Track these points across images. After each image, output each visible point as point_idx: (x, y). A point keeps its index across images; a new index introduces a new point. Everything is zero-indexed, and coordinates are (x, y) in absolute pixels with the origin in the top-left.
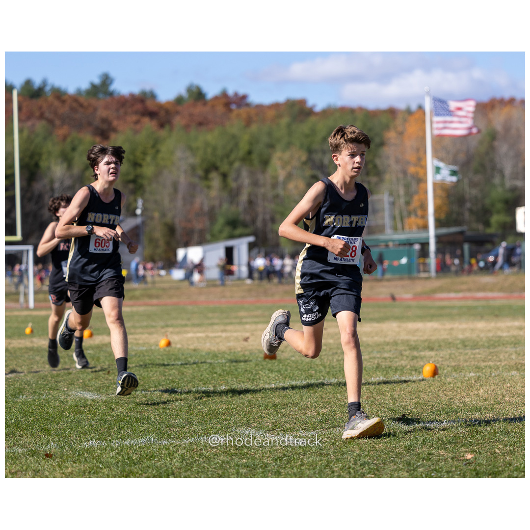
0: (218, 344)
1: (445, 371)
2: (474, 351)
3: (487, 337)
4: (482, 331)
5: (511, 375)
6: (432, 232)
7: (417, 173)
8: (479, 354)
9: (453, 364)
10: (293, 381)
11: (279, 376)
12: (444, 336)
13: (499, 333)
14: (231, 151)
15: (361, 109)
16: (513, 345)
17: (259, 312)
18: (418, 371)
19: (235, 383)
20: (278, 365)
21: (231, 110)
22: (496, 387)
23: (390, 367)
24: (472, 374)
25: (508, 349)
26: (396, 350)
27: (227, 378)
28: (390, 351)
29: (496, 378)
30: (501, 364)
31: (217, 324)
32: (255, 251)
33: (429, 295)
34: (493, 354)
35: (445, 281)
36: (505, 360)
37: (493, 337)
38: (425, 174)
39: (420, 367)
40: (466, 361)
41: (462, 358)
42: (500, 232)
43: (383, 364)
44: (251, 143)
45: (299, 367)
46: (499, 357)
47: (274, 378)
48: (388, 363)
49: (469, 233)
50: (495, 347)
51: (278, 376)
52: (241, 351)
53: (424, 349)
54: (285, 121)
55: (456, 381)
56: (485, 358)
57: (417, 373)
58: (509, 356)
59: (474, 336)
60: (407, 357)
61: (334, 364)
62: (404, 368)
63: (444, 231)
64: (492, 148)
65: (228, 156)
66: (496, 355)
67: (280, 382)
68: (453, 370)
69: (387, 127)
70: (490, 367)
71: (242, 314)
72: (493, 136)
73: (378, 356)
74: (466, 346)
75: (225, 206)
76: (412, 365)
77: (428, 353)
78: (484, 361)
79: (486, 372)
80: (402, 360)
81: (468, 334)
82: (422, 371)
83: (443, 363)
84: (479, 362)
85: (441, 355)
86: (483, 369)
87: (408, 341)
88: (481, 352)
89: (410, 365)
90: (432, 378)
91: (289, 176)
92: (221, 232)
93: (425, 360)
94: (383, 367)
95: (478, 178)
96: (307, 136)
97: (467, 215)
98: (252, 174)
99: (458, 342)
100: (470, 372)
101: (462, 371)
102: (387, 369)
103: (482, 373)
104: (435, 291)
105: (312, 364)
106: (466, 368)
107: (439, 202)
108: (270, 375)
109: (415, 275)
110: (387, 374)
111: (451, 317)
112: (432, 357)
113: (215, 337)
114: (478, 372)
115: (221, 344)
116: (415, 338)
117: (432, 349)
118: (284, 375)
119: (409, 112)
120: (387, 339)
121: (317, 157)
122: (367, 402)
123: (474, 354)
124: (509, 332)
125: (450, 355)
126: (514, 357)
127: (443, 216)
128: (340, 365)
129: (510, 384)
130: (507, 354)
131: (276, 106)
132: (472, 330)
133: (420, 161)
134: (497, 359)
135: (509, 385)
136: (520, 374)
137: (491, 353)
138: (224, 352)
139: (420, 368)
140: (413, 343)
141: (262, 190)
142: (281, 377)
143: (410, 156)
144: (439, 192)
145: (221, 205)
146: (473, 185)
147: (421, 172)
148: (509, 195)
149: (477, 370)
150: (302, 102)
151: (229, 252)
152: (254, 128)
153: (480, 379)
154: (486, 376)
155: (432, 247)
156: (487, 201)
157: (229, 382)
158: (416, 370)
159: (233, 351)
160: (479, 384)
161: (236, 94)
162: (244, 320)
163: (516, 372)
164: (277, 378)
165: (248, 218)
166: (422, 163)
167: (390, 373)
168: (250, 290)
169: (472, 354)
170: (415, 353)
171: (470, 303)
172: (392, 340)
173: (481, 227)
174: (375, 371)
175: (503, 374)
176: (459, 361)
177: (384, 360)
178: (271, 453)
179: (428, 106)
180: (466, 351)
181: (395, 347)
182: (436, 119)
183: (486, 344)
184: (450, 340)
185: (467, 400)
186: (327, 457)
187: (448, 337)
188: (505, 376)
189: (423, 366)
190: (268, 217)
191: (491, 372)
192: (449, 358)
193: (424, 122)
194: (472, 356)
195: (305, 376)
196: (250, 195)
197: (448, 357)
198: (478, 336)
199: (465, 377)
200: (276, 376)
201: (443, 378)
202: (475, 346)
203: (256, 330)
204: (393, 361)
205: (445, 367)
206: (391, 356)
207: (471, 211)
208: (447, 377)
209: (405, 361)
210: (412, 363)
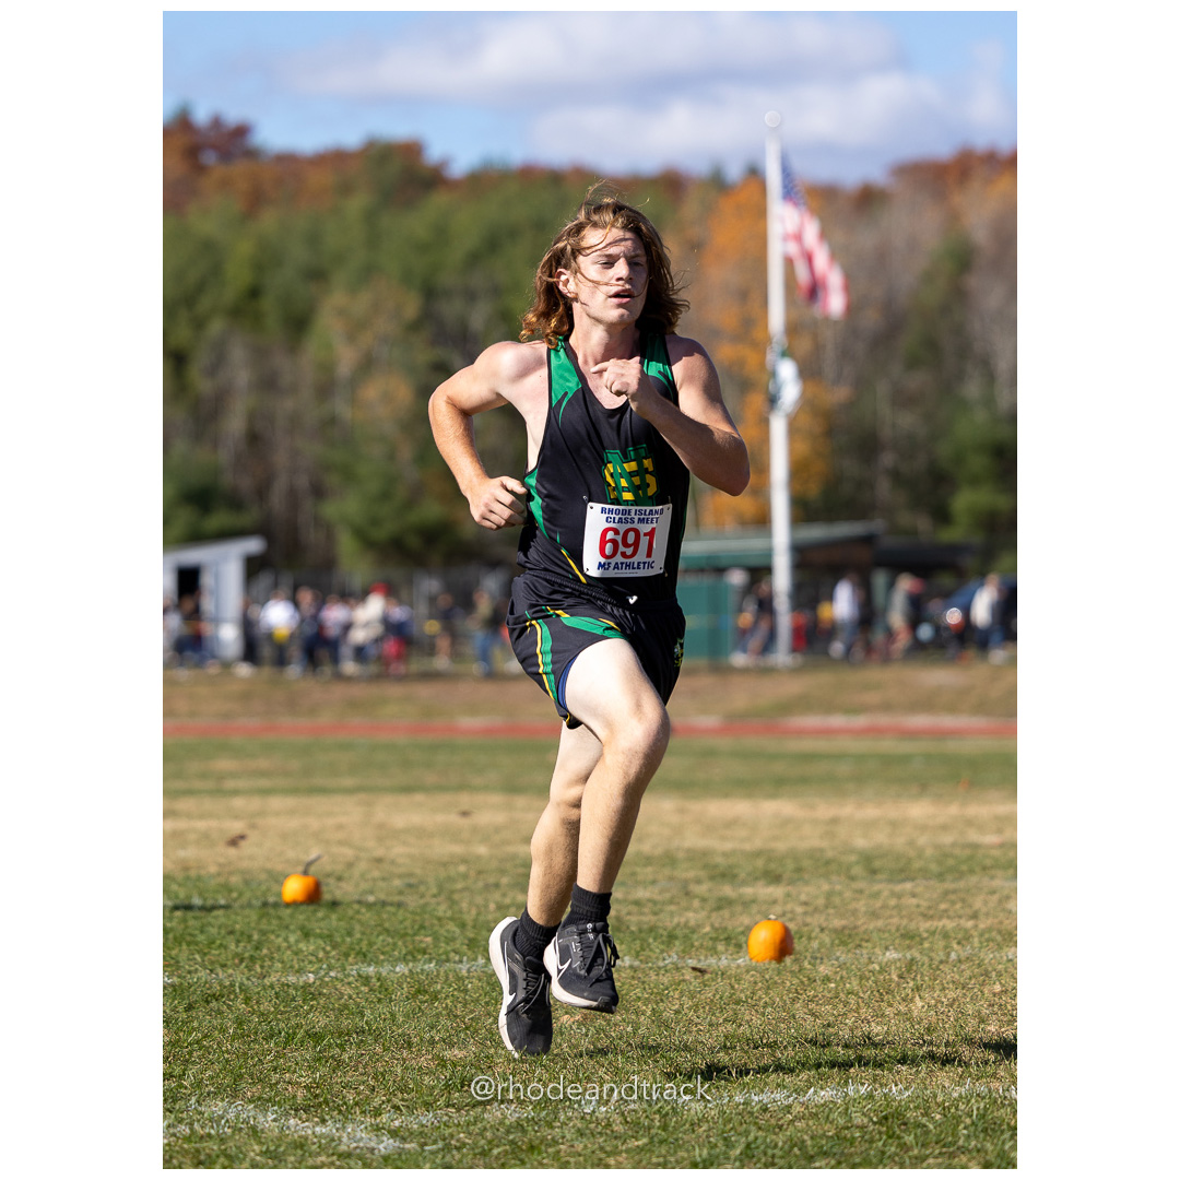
1: (814, 944)
2: (898, 888)
3: (937, 847)
4: (923, 828)
5: (1004, 959)
6: (781, 534)
7: (741, 363)
8: (914, 895)
9: (837, 923)
10: (369, 965)
11: (328, 948)
12: (810, 839)
13: (974, 836)
14: (200, 288)
15: (580, 173)
17: (272, 762)
18: (734, 942)
19: (197, 967)
21: (201, 169)
22: (959, 992)
23: (652, 929)
24: (891, 955)
25: (997, 883)
26: (671, 878)
27: (174, 953)
28: (654, 882)
29: (963, 967)
30: (976, 927)
32: (265, 580)
33: (769, 719)
34: (953, 897)
35: (818, 681)
36: (987, 914)
37: (954, 845)
39: (740, 930)
40: (874, 915)
41: (861, 906)
42: (977, 539)
44: (258, 266)
45: (387, 925)
46: (971, 906)
47: (312, 955)
48: (648, 919)
49: (889, 542)
50: (961, 875)
51: (324, 949)
52: (219, 874)
53: (754, 878)
54: (357, 204)
55: (844, 973)
56: (929, 908)
57: (731, 948)
58: (1000, 901)
59: (900, 842)
60: (704, 900)
62: (693, 931)
63: (816, 533)
64: (958, 295)
65: (190, 301)
66: (963, 900)
67: (330, 968)
68: (837, 942)
70: (945, 935)
71: (224, 764)
72: (963, 260)
74: (874, 872)
76: (717, 925)
77: (766, 891)
78: (925, 916)
79: (931, 949)
80: (688, 908)
81: (881, 838)
82: (746, 942)
83: (808, 919)
84: (911, 920)
85: (803, 897)
86: (923, 940)
87: (705, 853)
88: (919, 890)
89: (712, 926)
90: (774, 965)
91: (367, 365)
93: (754, 908)
95: (918, 381)
96: (423, 248)
97: (884, 489)
98: (259, 354)
99: (853, 858)
100: (887, 948)
101: (864, 944)
102: (643, 935)
103: (921, 952)
104: (788, 707)
105: (427, 916)
106: (874, 936)
107: (804, 448)
108: (302, 946)
110: (643, 949)
111: (833, 785)
112: (775, 902)
114: (909, 948)
116: (728, 846)
117: (775, 879)
118: (344, 948)
119: (717, 183)
121: (451, 309)
123: (899, 896)
125: (829, 895)
127: (814, 490)
129: (1003, 985)
130: (995, 898)
131: (335, 159)
132: (894, 825)
134: (969, 911)
135: (997, 988)
137: (946, 893)
139: (743, 933)
140: (719, 860)
141: (286, 405)
142: (334, 953)
143: (722, 313)
146: (902, 400)
147: (752, 359)
149: (907, 941)
150: (411, 150)
151: (189, 581)
152: (269, 220)
153: (914, 968)
154: (932, 960)
156: (944, 450)
157: (182, 962)
158: (728, 939)
159: (193, 873)
160: (911, 984)
161: (217, 123)
162: (230, 784)
164: (321, 955)
165: (246, 484)
167: (654, 946)
168: (246, 697)
169: (893, 894)
170: (727, 890)
171: (888, 745)
172: (659, 851)
173: (923, 524)
175: (982, 955)
176: (854, 912)
177: (634, 909)
180: (876, 887)
181: (667, 871)
183: (934, 868)
184: (830, 854)
185: (877, 1029)
187: (824, 844)
188: (986, 961)
189: (747, 931)
190: (303, 482)
191: (946, 948)
192: (827, 907)
193: (761, 212)
194: (893, 902)
195: (404, 950)
196: (252, 417)
197: (821, 901)
198: (911, 843)
199: (870, 961)
200: (317, 948)
201: (806, 964)
202: (902, 871)
203: (262, 813)
204: (661, 911)
205: (812, 931)
206: (657, 897)
207: (896, 476)
208: (818, 961)
209: (696, 911)
210: (716, 919)
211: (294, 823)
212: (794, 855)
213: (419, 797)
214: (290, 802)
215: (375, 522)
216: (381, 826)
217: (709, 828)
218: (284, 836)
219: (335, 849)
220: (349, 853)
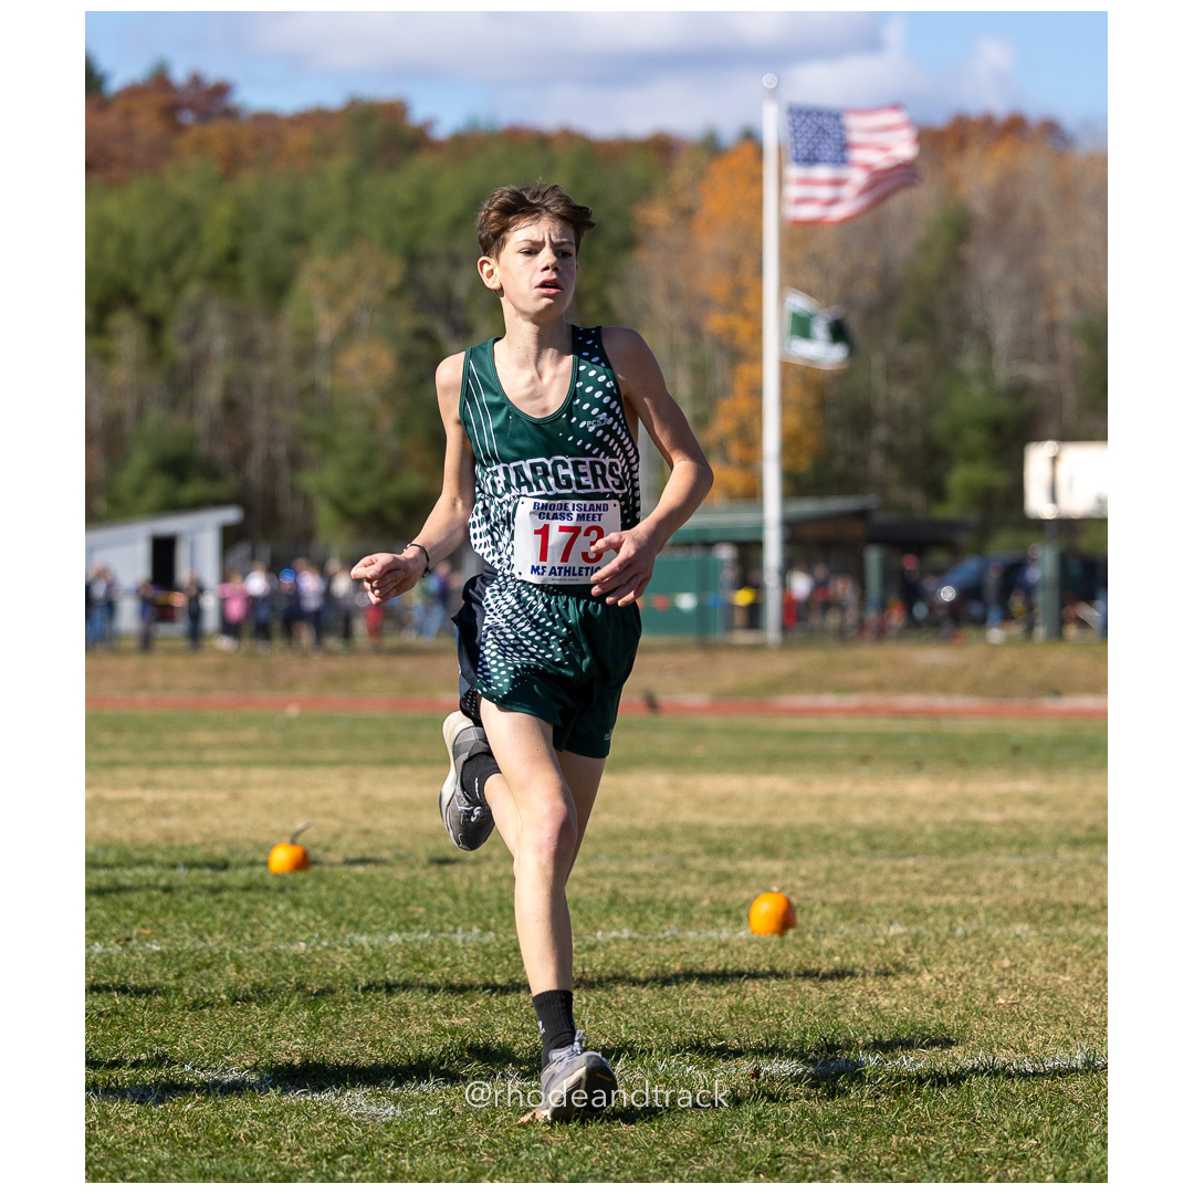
0: (132, 821)
1: (817, 918)
2: (900, 864)
3: (938, 824)
4: (922, 805)
5: (1012, 935)
6: (772, 509)
7: (732, 333)
8: (916, 871)
9: (839, 898)
10: (362, 934)
11: (319, 918)
12: (807, 815)
13: (974, 814)
14: (178, 249)
15: (568, 136)
16: (1015, 849)
17: (250, 734)
18: (734, 915)
19: (186, 935)
20: (315, 887)
21: (179, 129)
22: (967, 967)
23: (649, 902)
24: (896, 929)
25: (1001, 860)
26: (667, 852)
27: (161, 921)
28: (649, 856)
29: (970, 941)
30: (981, 903)
31: (126, 764)
32: (242, 551)
33: (757, 697)
34: (956, 873)
35: (807, 658)
36: (992, 891)
37: (955, 822)
38: (757, 335)
39: (739, 903)
40: (876, 890)
41: (863, 881)
42: (973, 517)
43: (631, 893)
44: (237, 230)
45: (378, 895)
46: (975, 882)
47: (303, 924)
48: (643, 892)
49: (882, 517)
50: (963, 851)
51: (315, 919)
52: (203, 844)
53: (751, 852)
54: (338, 166)
55: (849, 947)
56: (932, 884)
57: (732, 923)
58: (1005, 878)
59: (899, 818)
60: (701, 874)
61: (483, 889)
62: (692, 905)
63: (808, 507)
64: (956, 265)
65: (166, 264)
66: (967, 877)
67: (322, 936)
68: (839, 916)
69: (645, 192)
70: (950, 910)
71: (203, 736)
72: (960, 229)
73: (614, 867)
74: (874, 848)
75: (155, 414)
76: (716, 897)
77: (763, 865)
78: (929, 892)
79: (936, 924)
80: (686, 882)
81: (879, 814)
82: (748, 916)
83: (809, 894)
84: (914, 895)
85: (803, 872)
86: (927, 916)
87: (700, 828)
88: (922, 865)
89: (711, 899)
90: (776, 938)
91: (349, 331)
92: (139, 490)
93: (753, 883)
94: (631, 900)
95: (914, 352)
96: (406, 212)
97: (877, 462)
98: (238, 319)
99: (852, 834)
100: (891, 922)
101: (868, 918)
102: (642, 907)
103: (927, 927)
104: (776, 686)
105: (418, 887)
106: (878, 911)
107: (795, 421)
108: (292, 915)
109: (718, 636)
110: (641, 921)
111: (827, 762)
112: (774, 877)
113: (124, 802)
114: (914, 922)
115: (141, 822)
116: (723, 821)
117: (769, 852)
118: (334, 918)
119: (711, 147)
120: (640, 822)
121: (434, 275)
122: (585, 1001)
123: (902, 871)
124: (1001, 809)
125: (830, 870)
126: (1019, 881)
127: (804, 464)
128: (501, 891)
129: (1012, 961)
130: (1000, 875)
131: (316, 119)
132: (894, 802)
133: (744, 300)
134: (973, 888)
135: (1006, 963)
136: (1038, 930)
137: (948, 871)
138: (150, 846)
139: (743, 906)
140: (716, 835)
141: (266, 372)
142: (325, 922)
143: (713, 282)
144: (795, 392)
145: (140, 413)
146: (899, 372)
147: (744, 329)
148: (1004, 407)
149: (912, 916)
150: (394, 112)
151: (164, 552)
152: (247, 182)
153: (920, 942)
154: (937, 935)
155: (773, 555)
156: (940, 424)
157: (169, 932)
158: (728, 912)
159: (177, 843)
160: (918, 958)
161: (196, 81)
162: (209, 756)
163: (1026, 927)
164: (312, 924)
165: (222, 452)
166: (750, 304)
167: (652, 918)
168: (222, 670)
169: (895, 870)
170: (724, 864)
171: (881, 724)
172: (653, 825)
173: (916, 499)
174: (606, 910)
175: (989, 930)
176: (856, 888)
177: (630, 882)
178: (301, 1142)
179: (772, 130)
180: (878, 863)
181: (662, 846)
182: (794, 172)
183: (936, 844)
184: (828, 830)
185: (885, 1002)
186: (470, 1156)
187: (822, 820)
188: (994, 936)
189: (748, 904)
190: (281, 451)
191: (951, 923)
192: (828, 880)
193: (757, 179)
194: (895, 877)
195: (397, 920)
196: (228, 384)
197: (821, 876)
198: (911, 820)
199: (875, 936)
200: (308, 918)
201: (809, 938)
202: (903, 846)
203: (244, 785)
204: (658, 884)
205: (814, 905)
206: (652, 870)
207: (889, 450)
208: (821, 935)
209: (694, 885)
210: (714, 892)
211: (276, 795)
212: (790, 830)
213: (404, 770)
214: (272, 774)
215: (354, 493)
216: (367, 798)
217: (704, 803)
218: (268, 807)
219: (320, 821)
220: (334, 824)
